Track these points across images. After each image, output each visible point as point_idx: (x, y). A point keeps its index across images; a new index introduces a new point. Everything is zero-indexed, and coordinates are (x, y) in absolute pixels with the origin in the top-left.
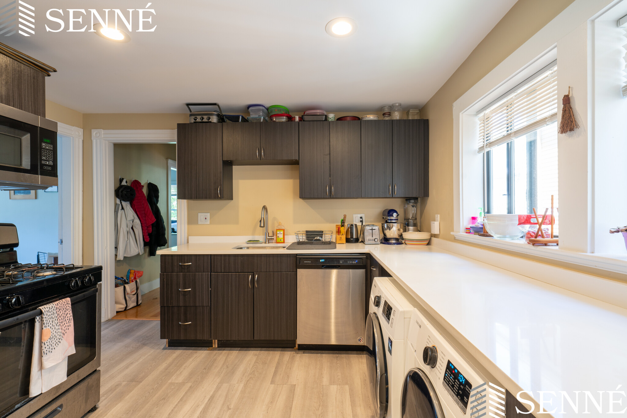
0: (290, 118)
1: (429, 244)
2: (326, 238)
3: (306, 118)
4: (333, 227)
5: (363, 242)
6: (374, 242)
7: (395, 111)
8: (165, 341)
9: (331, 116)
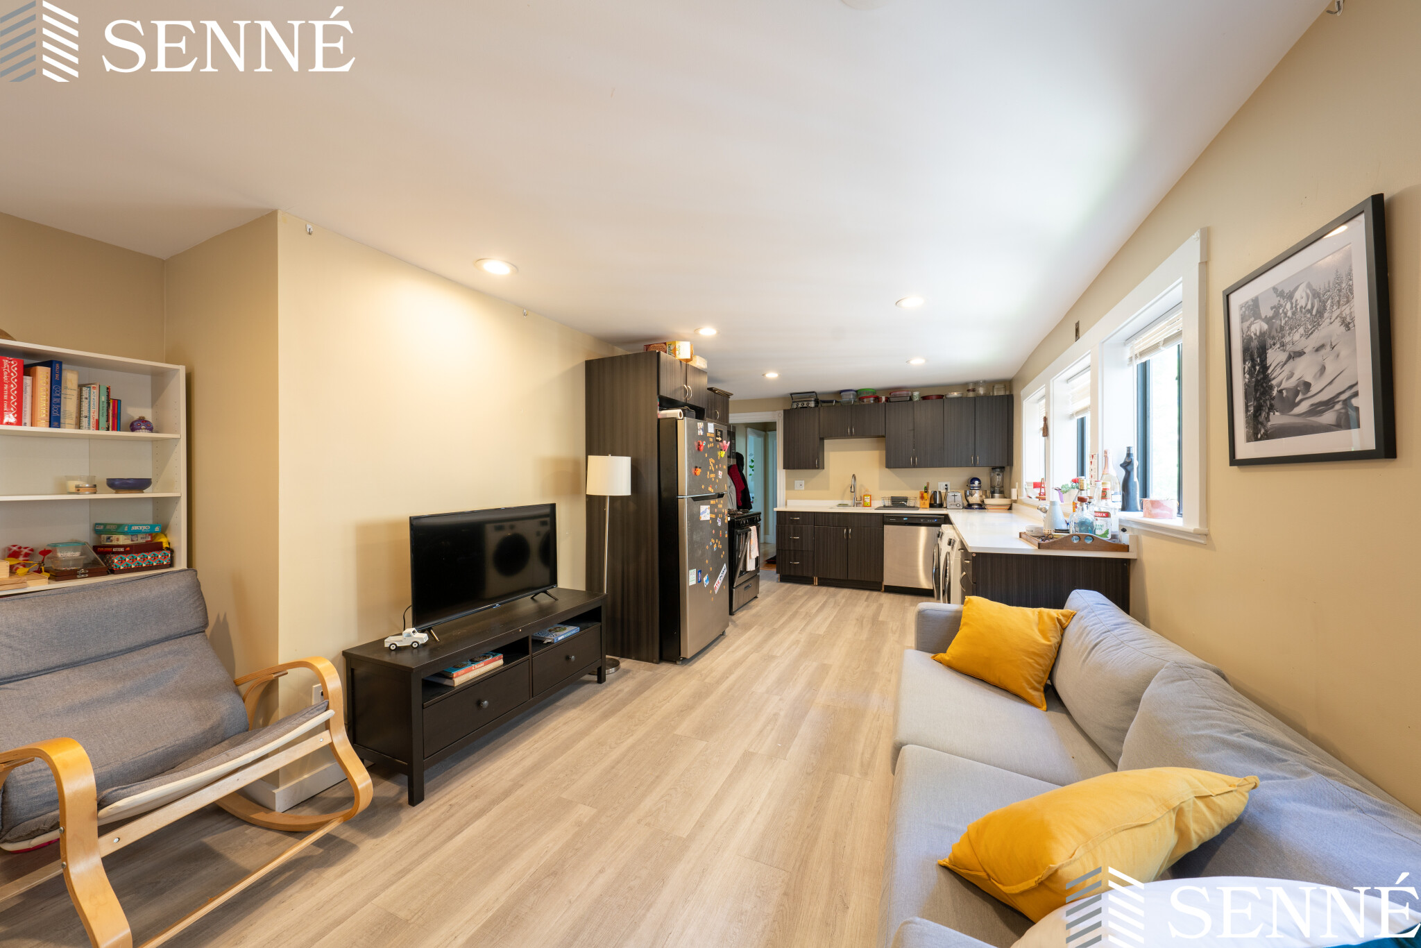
0: (877, 399)
1: (1010, 509)
2: (910, 503)
3: (892, 399)
4: (917, 493)
5: (946, 507)
6: (956, 507)
7: (980, 386)
8: (778, 576)
9: (916, 394)
